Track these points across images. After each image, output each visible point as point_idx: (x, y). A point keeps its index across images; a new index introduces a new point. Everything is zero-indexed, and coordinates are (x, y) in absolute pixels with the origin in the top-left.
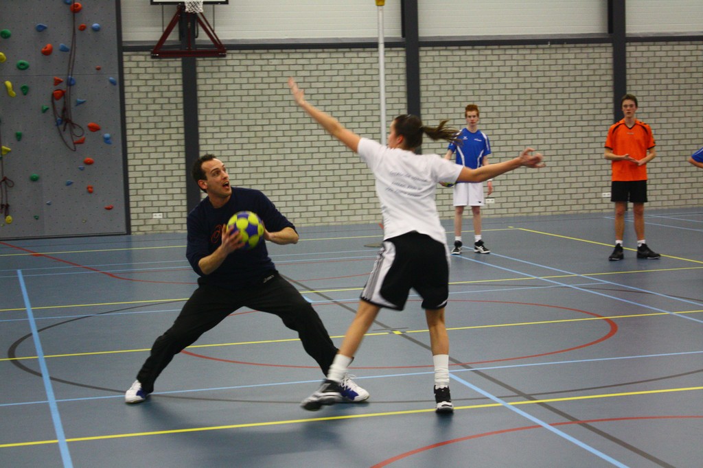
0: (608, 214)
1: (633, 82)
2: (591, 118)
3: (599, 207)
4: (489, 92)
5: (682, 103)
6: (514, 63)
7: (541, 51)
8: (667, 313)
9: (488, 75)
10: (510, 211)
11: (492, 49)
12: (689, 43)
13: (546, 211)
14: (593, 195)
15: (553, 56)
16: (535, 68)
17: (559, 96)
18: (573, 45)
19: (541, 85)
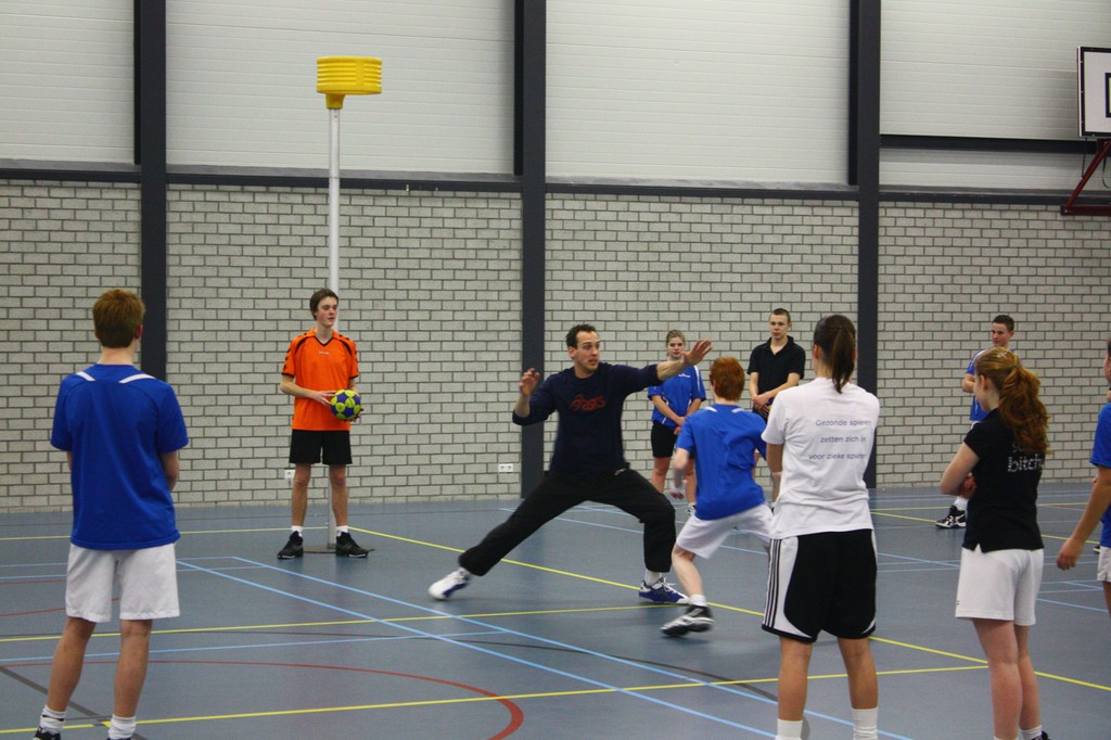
0: (509, 503)
1: (557, 265)
2: (481, 326)
3: (491, 489)
4: (296, 273)
5: (643, 306)
7: (393, 202)
8: (613, 689)
9: (295, 241)
11: (303, 194)
12: (656, 198)
13: (394, 496)
14: (483, 468)
15: (414, 212)
16: (381, 232)
17: (424, 285)
18: (450, 194)
19: (392, 264)
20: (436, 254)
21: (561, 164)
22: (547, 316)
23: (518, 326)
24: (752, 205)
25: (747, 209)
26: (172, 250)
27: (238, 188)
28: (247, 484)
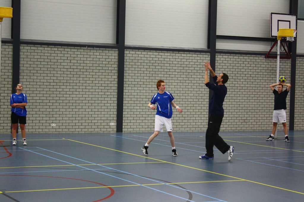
0: (113, 134)
1: (127, 69)
2: (106, 85)
3: (108, 130)
4: (55, 69)
5: (151, 81)
6: (69, 55)
7: (83, 51)
8: (139, 185)
9: (55, 61)
10: (64, 130)
11: (58, 48)
12: (155, 51)
13: (82, 131)
14: (106, 124)
15: (88, 54)
16: (79, 59)
17: (91, 73)
18: (98, 49)
19: (82, 68)
20: (94, 65)
21: (129, 41)
22: (125, 83)
23: (116, 85)
24: (181, 54)
25: (180, 55)
26: (21, 62)
27: (40, 46)
28: (41, 127)
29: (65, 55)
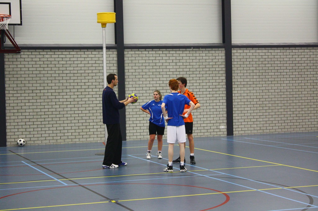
0: (223, 137)
1: (236, 69)
2: (214, 87)
3: (218, 133)
4: (161, 73)
5: (261, 80)
6: (174, 58)
7: (188, 52)
8: (255, 190)
9: (161, 64)
11: (163, 51)
12: (264, 49)
14: (216, 127)
15: (194, 55)
16: (185, 61)
17: (198, 76)
18: (204, 49)
19: (188, 70)
20: (201, 67)
21: (235, 40)
22: (233, 83)
23: (225, 86)
24: (292, 50)
25: (291, 51)
26: (126, 68)
27: (144, 50)
29: (171, 58)
